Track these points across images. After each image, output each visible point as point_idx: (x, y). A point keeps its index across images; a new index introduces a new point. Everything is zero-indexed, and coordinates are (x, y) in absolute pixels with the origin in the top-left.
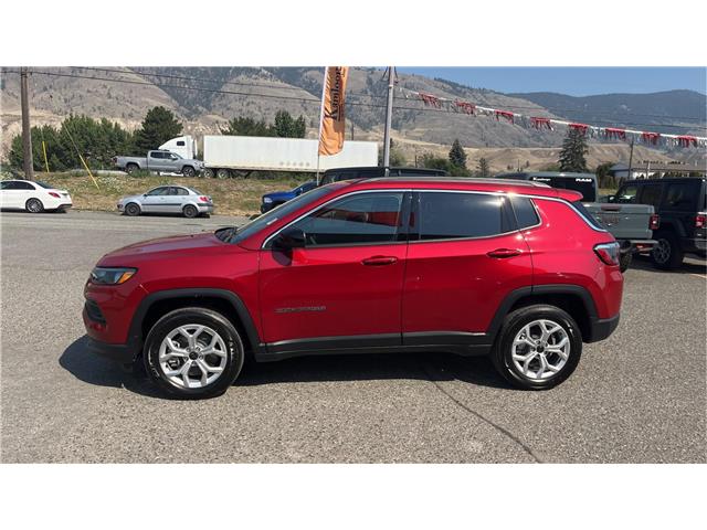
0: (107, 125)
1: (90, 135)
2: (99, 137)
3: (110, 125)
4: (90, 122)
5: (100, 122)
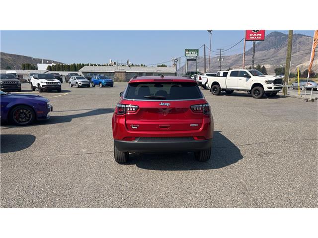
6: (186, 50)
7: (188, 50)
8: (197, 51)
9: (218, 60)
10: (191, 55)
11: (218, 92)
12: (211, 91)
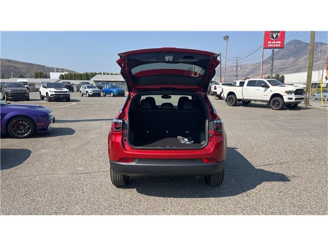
9: (235, 69)
11: (234, 102)
12: (226, 101)
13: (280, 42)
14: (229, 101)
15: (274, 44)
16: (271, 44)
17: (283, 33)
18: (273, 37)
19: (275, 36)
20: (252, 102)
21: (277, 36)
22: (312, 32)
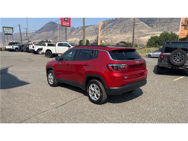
0: (172, 34)
1: (167, 37)
2: (169, 37)
3: (173, 34)
4: (167, 34)
5: (170, 33)
6: (4, 27)
7: (5, 27)
8: (12, 28)
9: (25, 35)
10: (8, 31)
11: (51, 55)
12: (45, 55)
13: (68, 23)
14: (47, 55)
15: (66, 24)
16: (65, 24)
17: (70, 19)
18: (65, 20)
19: (66, 20)
20: (59, 55)
21: (67, 20)
22: (83, 18)
